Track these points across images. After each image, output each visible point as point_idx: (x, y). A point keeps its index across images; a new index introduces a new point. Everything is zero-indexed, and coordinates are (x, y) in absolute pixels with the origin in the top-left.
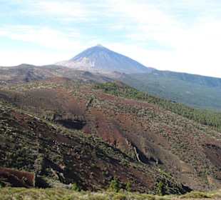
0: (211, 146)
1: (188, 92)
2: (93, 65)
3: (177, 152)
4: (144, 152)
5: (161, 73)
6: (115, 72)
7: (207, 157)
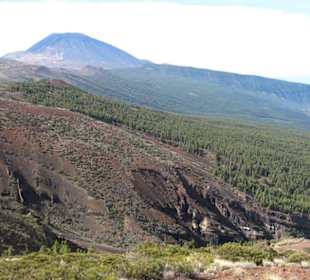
0: (147, 172)
1: (191, 94)
2: (62, 58)
3: (86, 184)
4: (35, 185)
5: (157, 68)
6: (88, 67)
7: (134, 188)
